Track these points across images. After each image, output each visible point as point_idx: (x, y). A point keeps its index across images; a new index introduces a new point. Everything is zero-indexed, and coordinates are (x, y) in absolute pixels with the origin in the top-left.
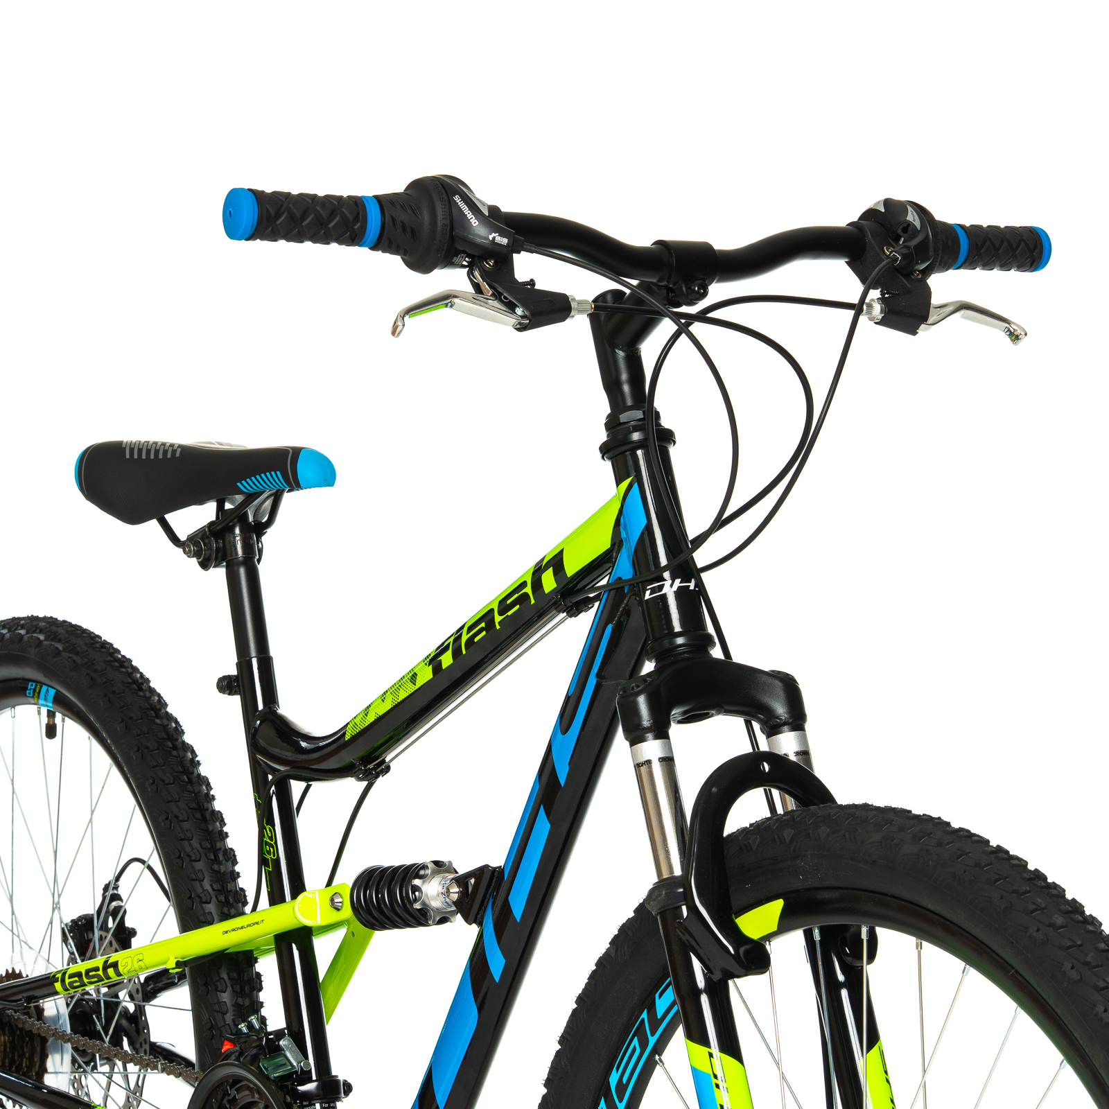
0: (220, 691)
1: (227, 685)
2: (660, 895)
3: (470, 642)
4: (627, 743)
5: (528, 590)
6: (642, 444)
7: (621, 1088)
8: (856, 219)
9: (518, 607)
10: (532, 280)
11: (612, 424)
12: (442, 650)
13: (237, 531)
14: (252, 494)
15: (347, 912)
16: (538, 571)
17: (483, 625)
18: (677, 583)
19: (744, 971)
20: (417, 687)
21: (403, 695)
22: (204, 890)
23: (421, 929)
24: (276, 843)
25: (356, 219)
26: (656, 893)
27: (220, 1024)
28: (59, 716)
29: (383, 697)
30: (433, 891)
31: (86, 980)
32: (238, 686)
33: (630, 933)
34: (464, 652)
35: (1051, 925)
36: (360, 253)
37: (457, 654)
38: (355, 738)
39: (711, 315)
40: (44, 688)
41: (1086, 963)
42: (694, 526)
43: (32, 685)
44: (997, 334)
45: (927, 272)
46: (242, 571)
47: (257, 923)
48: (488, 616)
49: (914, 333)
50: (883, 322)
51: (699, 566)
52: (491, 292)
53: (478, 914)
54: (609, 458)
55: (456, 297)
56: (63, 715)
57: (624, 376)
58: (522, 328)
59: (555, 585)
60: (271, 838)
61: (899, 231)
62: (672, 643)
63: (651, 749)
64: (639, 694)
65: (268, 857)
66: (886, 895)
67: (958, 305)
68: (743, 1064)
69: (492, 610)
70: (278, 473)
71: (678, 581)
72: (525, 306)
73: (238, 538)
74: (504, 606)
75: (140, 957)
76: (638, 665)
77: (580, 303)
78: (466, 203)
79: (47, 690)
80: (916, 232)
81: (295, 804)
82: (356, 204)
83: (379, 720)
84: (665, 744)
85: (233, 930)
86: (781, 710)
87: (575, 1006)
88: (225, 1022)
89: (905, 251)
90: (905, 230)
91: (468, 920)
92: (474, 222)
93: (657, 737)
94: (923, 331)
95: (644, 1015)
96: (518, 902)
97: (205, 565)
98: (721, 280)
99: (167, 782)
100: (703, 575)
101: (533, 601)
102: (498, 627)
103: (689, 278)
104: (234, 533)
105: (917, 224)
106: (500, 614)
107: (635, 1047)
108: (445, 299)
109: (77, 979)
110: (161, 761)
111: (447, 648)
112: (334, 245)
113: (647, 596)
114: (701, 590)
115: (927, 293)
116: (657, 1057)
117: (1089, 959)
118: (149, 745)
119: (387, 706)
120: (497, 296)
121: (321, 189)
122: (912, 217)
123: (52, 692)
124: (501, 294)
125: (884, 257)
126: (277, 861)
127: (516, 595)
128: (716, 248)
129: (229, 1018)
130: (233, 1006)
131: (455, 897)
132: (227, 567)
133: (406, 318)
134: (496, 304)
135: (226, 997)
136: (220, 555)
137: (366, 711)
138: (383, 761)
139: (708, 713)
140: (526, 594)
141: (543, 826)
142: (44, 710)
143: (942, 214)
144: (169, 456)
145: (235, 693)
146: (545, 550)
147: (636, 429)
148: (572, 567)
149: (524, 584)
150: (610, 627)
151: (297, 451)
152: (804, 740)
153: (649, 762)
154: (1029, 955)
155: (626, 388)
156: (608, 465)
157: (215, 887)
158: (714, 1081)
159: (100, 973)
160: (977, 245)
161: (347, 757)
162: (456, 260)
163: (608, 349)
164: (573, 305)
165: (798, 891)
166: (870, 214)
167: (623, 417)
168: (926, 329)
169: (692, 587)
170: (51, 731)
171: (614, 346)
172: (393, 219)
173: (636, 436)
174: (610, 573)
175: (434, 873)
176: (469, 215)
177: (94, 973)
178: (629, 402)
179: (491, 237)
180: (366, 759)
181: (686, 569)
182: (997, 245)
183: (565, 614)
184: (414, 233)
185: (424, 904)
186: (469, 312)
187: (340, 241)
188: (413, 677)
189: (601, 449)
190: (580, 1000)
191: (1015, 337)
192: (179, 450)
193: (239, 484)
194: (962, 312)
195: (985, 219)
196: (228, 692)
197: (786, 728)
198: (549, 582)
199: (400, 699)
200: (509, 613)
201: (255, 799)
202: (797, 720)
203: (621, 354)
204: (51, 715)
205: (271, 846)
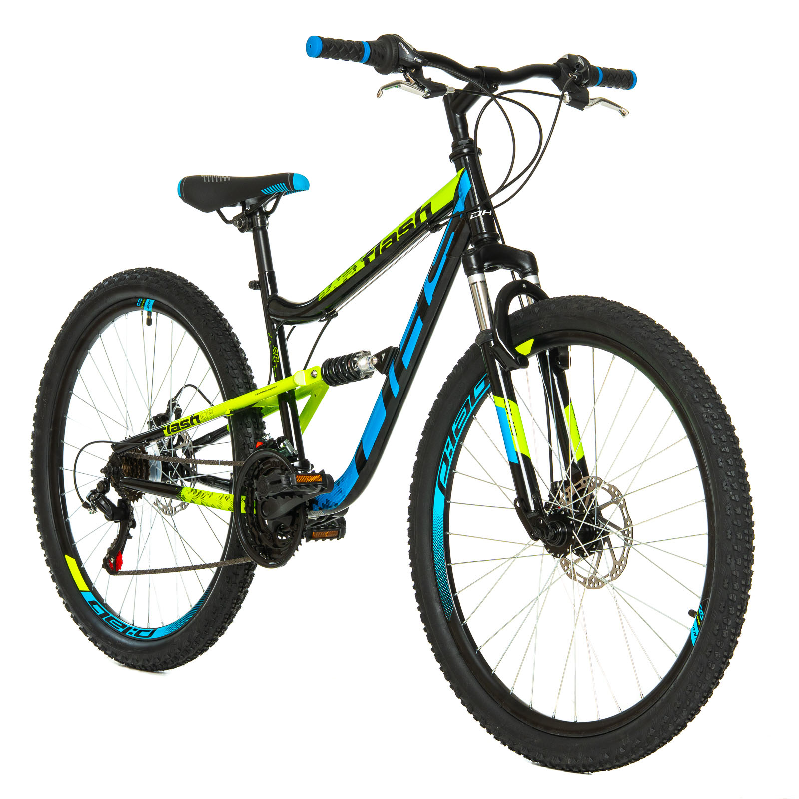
0: (250, 288)
1: (253, 285)
2: (483, 336)
3: (384, 248)
4: (466, 276)
5: (414, 222)
6: (467, 154)
7: (457, 431)
8: (556, 62)
9: (408, 230)
10: (430, 78)
11: (455, 146)
12: (369, 253)
13: (258, 214)
14: (268, 195)
15: (319, 377)
16: (419, 212)
17: (391, 240)
18: (485, 212)
19: (518, 366)
20: (356, 272)
21: (349, 276)
22: (239, 382)
23: (358, 382)
24: (278, 355)
25: (360, 51)
26: (481, 335)
27: (249, 442)
28: (154, 314)
29: (338, 279)
30: (363, 364)
31: (181, 427)
32: (259, 285)
33: (464, 362)
34: (381, 253)
35: (651, 331)
36: (359, 66)
37: (377, 254)
38: (323, 299)
39: (503, 96)
40: (148, 300)
41: (665, 344)
42: (491, 188)
43: (140, 300)
44: (615, 113)
45: (587, 85)
46: (260, 232)
47: (274, 387)
48: (393, 236)
49: (582, 110)
50: (570, 104)
51: (494, 206)
52: (414, 82)
53: (386, 369)
54: (454, 161)
55: (402, 83)
56: (157, 313)
57: (460, 126)
58: (426, 98)
59: (426, 218)
60: (276, 353)
61: (575, 68)
62: (482, 236)
63: (477, 277)
64: (471, 255)
65: (275, 361)
66: (579, 330)
67: (600, 99)
68: (517, 404)
69: (395, 233)
70: (283, 184)
71: (485, 211)
72: (429, 88)
73: (258, 217)
74: (401, 230)
75: (211, 412)
76: (467, 245)
77: (450, 88)
78: (404, 45)
79: (150, 301)
80: (582, 68)
81: (286, 337)
82: (360, 45)
83: (337, 289)
84: (483, 275)
85: (261, 392)
86: (527, 266)
87: (437, 398)
88: (250, 441)
89: (578, 74)
90: (578, 67)
91: (381, 372)
92: (408, 53)
93: (479, 272)
94: (586, 109)
95: (469, 398)
96: (407, 360)
97: (242, 230)
98: (503, 84)
99: (219, 334)
100: (496, 210)
101: (415, 227)
102: (398, 240)
103: (490, 83)
104: (256, 215)
105: (583, 64)
106: (399, 234)
107: (464, 412)
108: (397, 84)
109: (176, 427)
110: (216, 325)
111: (372, 252)
112: (350, 62)
113: (472, 217)
114: (494, 215)
115: (588, 94)
116: (474, 417)
117: (666, 343)
118: (209, 318)
119: (341, 282)
120: (417, 83)
121: (345, 38)
122: (580, 61)
123: (152, 301)
124: (419, 83)
125: (569, 77)
126: (279, 363)
127: (408, 225)
128: (501, 71)
129: (252, 440)
130: (254, 434)
131: (375, 362)
132: (253, 231)
133: (383, 90)
134: (416, 86)
135: (250, 430)
136: (250, 225)
137: (329, 286)
138: (334, 311)
139: (497, 267)
140: (413, 224)
141: (420, 324)
142: (145, 312)
143: (593, 63)
144: (225, 180)
145: (257, 289)
146: (422, 203)
147: (465, 147)
148: (434, 210)
149: (412, 219)
150: (453, 233)
151: (292, 175)
152: (538, 279)
153: (476, 282)
154: (642, 344)
155: (460, 130)
156: (453, 164)
157: (244, 380)
158: (506, 411)
159: (189, 422)
160: (606, 76)
161: (319, 309)
162: (399, 69)
163: (453, 114)
164: (447, 88)
165: (541, 334)
166: (562, 60)
167: (460, 143)
168: (587, 108)
169: (490, 214)
170: (149, 322)
171: (455, 113)
172: (375, 51)
173: (465, 151)
174: (453, 212)
175: (363, 355)
176: (406, 50)
177: (186, 423)
178: (462, 137)
179: (415, 59)
180: (328, 310)
181: (488, 206)
182: (615, 76)
183: (430, 232)
184: (383, 57)
185: (358, 368)
186: (406, 90)
187: (353, 60)
188: (354, 267)
189: (450, 157)
190: (439, 395)
191: (623, 114)
192: (229, 178)
193: (262, 191)
194: (602, 102)
195: (609, 66)
196: (254, 288)
197: (530, 274)
198: (424, 217)
199: (348, 278)
200: (404, 233)
201: (268, 336)
202: (535, 271)
203: (458, 116)
204: (149, 313)
205: (277, 356)
